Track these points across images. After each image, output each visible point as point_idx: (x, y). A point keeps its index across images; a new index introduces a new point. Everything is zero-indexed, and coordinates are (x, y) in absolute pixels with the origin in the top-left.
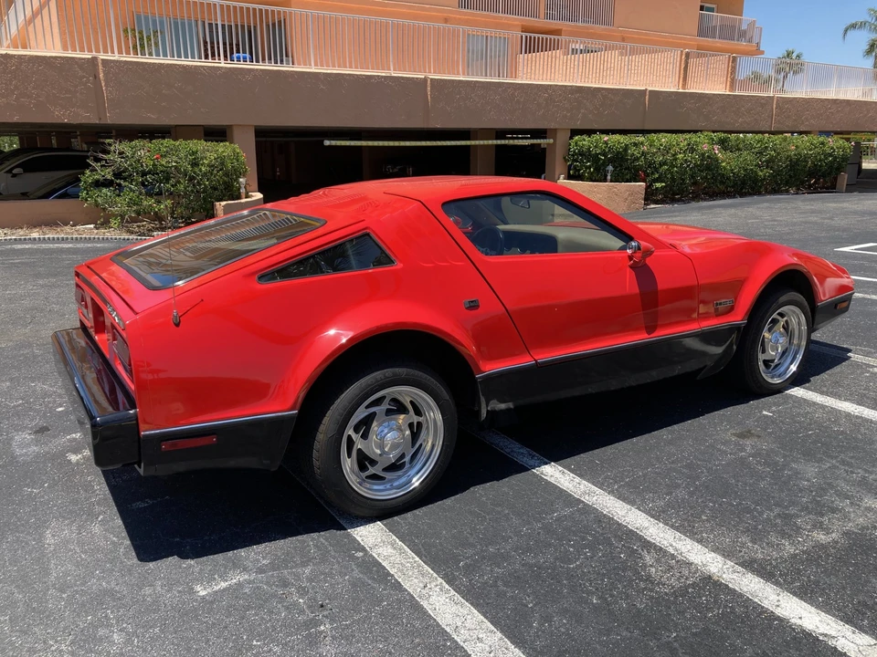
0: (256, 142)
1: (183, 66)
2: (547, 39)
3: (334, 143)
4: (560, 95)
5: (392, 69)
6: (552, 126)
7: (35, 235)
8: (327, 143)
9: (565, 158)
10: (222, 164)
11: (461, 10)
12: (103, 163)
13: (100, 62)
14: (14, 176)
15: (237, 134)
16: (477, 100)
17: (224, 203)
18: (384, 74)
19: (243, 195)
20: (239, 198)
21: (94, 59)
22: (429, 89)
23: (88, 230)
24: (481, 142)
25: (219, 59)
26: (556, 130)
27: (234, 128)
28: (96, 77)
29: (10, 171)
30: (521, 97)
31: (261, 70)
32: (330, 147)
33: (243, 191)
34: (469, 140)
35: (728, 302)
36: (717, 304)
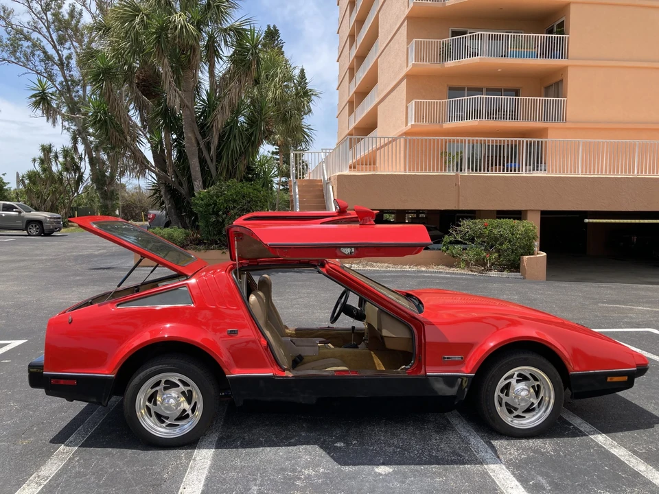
0: (541, 218)
3: (591, 221)
7: (423, 269)
8: (587, 221)
13: (459, 177)
17: (526, 257)
19: (536, 253)
21: (457, 175)
23: (442, 268)
27: (527, 212)
28: (457, 185)
33: (536, 250)
35: (457, 358)
36: (444, 358)
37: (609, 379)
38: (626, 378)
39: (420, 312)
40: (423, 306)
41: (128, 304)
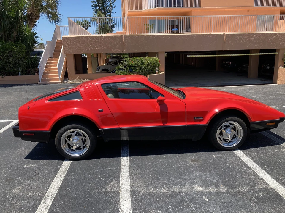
1: (145, 36)
2: (282, 16)
4: (281, 36)
5: (212, 31)
6: (277, 48)
8: (188, 56)
9: (283, 59)
10: (151, 63)
11: (255, 7)
12: (121, 63)
13: (123, 36)
14: (113, 66)
15: (159, 54)
16: (244, 40)
17: (149, 75)
18: (208, 34)
19: (157, 73)
20: (156, 73)
21: (122, 36)
22: (225, 37)
24: (253, 54)
25: (156, 33)
26: (279, 49)
27: (159, 53)
28: (122, 40)
29: (112, 65)
30: (263, 38)
31: (167, 35)
32: (189, 57)
33: (157, 71)
34: (249, 53)
35: (200, 118)
36: (195, 118)
37: (267, 124)
38: (275, 123)
39: (184, 98)
40: (185, 95)
41: (53, 100)
